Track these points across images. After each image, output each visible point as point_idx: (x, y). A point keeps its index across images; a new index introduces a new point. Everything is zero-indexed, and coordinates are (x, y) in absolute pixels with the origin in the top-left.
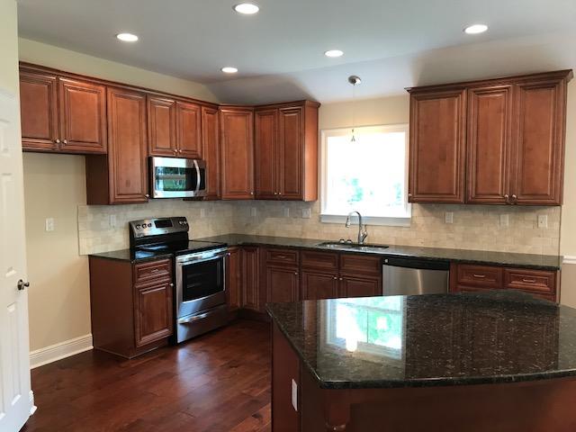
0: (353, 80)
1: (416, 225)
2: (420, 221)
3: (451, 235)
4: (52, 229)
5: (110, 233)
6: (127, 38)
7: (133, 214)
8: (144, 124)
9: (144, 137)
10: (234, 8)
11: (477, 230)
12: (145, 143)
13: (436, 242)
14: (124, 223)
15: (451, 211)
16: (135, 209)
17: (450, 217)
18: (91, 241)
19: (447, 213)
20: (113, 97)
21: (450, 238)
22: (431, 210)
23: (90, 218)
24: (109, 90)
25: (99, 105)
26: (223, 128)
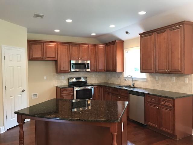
0: (127, 33)
1: (148, 81)
2: (149, 79)
3: (158, 85)
4: (46, 79)
5: (62, 80)
6: (57, 31)
7: (69, 76)
8: (69, 52)
9: (69, 55)
10: (65, 20)
11: (165, 83)
12: (69, 57)
13: (154, 87)
14: (67, 78)
15: (157, 76)
16: (70, 74)
17: (157, 78)
18: (57, 83)
19: (156, 77)
20: (60, 46)
21: (158, 86)
22: (152, 76)
23: (56, 76)
24: (58, 44)
25: (55, 48)
26: (97, 51)
